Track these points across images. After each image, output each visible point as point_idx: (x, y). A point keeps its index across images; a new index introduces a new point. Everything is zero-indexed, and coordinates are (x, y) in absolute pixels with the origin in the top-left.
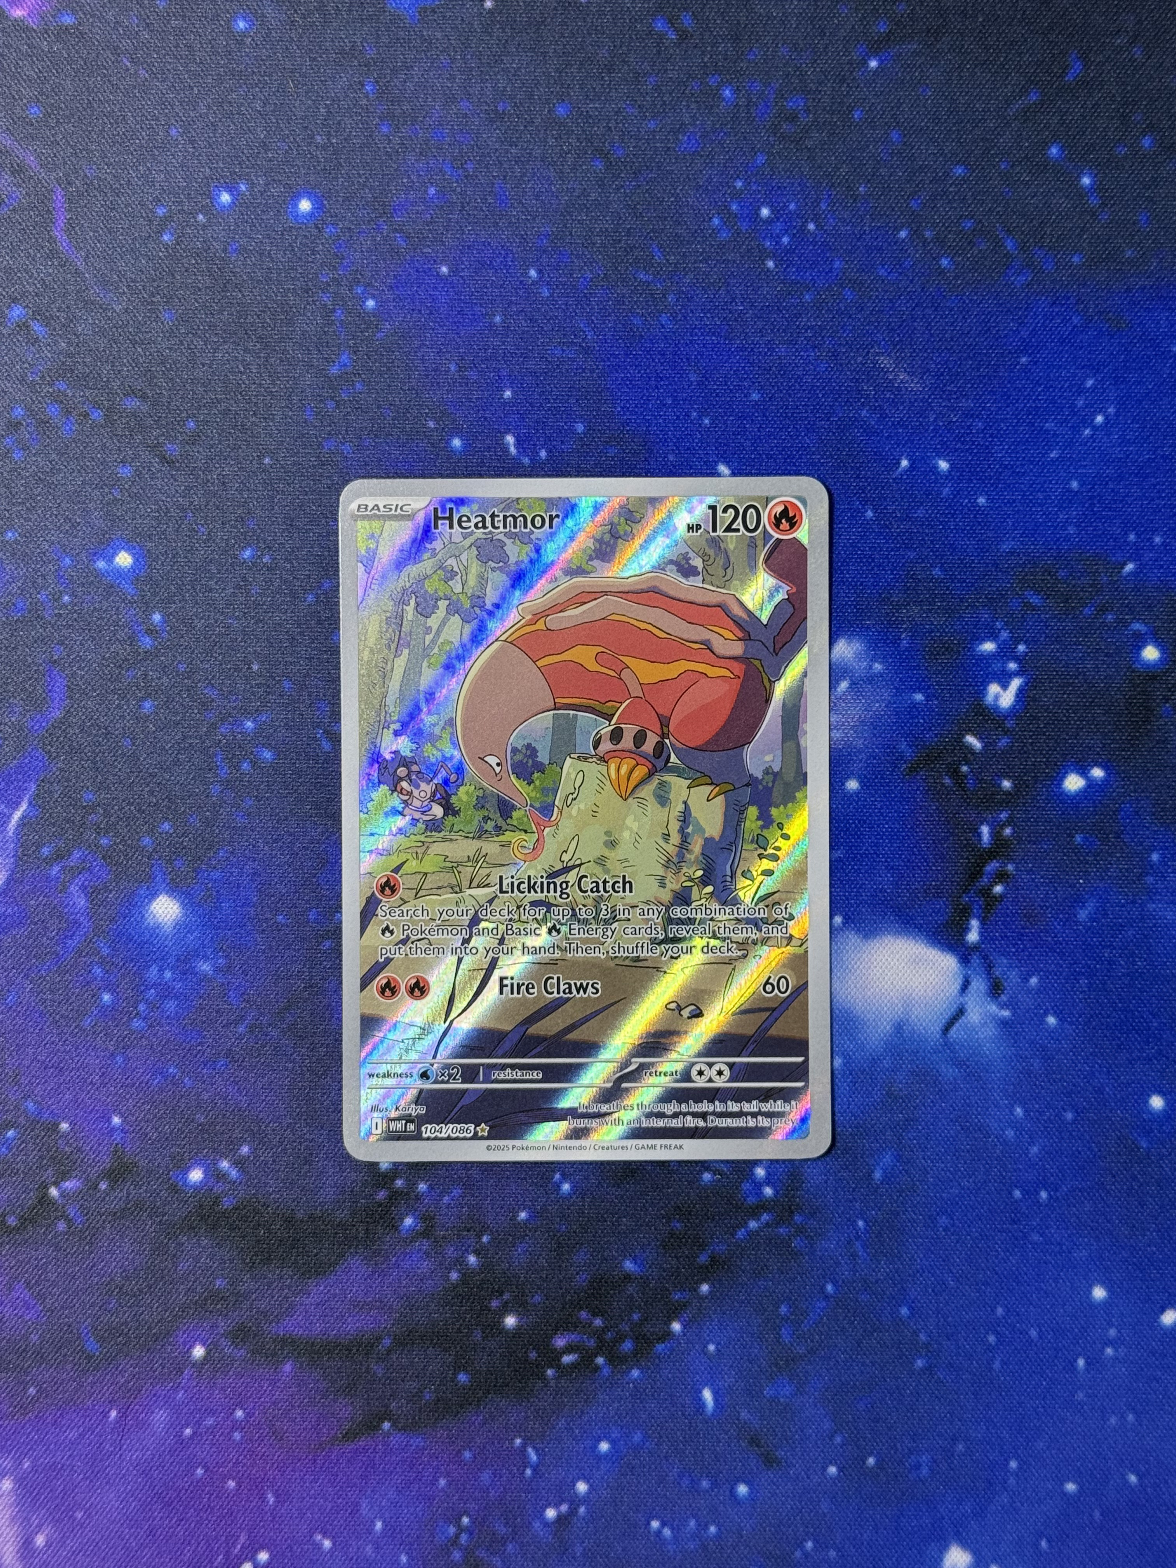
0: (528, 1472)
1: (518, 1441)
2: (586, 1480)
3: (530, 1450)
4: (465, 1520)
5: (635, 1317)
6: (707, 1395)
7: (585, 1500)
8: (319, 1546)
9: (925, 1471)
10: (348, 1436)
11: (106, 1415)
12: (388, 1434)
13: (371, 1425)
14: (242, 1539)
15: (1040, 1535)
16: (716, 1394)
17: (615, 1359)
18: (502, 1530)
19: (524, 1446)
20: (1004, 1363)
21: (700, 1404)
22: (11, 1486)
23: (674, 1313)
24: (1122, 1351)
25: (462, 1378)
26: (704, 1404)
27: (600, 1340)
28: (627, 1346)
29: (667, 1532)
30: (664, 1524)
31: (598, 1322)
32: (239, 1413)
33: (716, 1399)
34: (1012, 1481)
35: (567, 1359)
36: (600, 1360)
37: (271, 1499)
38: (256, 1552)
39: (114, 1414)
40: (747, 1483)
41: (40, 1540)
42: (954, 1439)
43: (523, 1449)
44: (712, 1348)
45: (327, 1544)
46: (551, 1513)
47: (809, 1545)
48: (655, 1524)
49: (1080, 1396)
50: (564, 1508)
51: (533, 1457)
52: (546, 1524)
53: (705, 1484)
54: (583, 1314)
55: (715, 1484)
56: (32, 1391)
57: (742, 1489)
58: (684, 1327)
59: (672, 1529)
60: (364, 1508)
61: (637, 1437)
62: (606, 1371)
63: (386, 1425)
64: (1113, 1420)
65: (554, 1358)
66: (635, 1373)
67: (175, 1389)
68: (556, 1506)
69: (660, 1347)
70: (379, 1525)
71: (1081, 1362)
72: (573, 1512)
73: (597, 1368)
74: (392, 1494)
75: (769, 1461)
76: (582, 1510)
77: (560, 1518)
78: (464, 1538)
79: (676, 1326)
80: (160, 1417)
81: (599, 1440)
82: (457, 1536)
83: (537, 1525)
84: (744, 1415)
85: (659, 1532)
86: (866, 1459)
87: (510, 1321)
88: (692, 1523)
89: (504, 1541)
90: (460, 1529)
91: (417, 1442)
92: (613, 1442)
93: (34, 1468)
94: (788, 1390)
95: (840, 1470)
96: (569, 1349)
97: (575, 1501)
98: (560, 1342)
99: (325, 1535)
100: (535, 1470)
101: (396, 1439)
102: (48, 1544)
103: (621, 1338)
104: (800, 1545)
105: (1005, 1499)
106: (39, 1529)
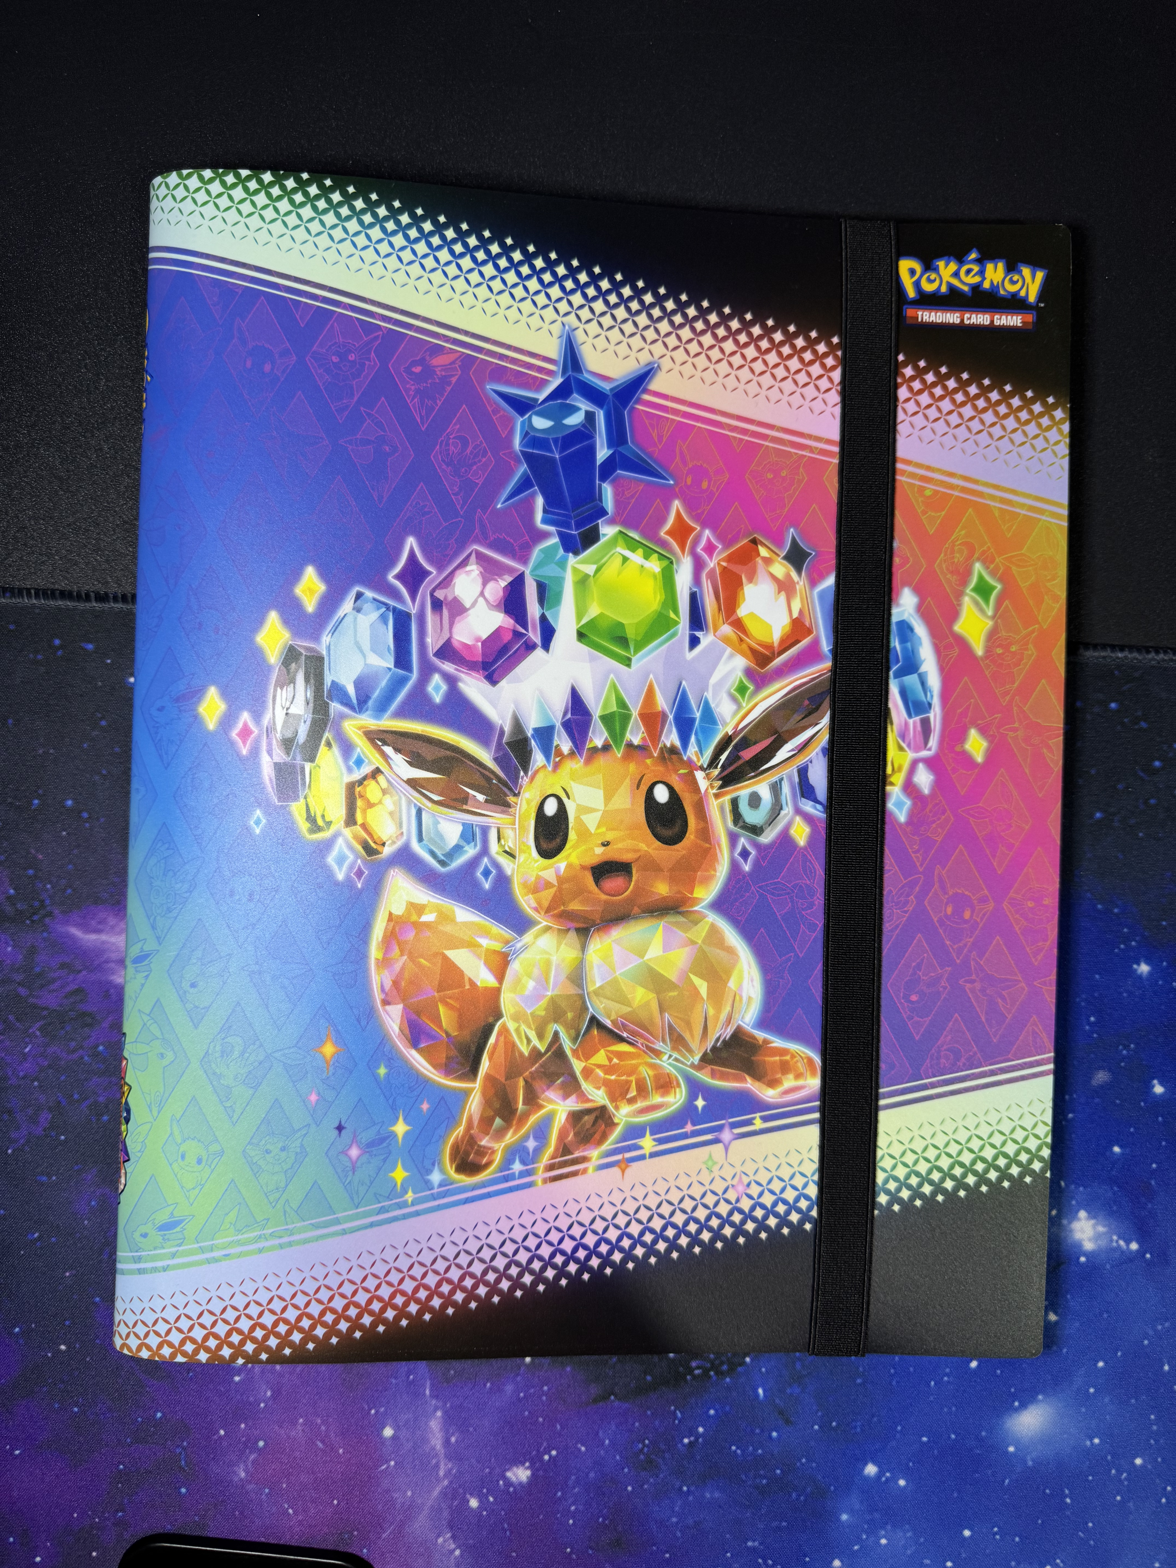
0: (677, 1422)
1: (673, 1408)
2: (703, 1426)
3: (678, 1412)
4: (647, 1442)
5: (730, 1355)
6: (760, 1391)
7: (702, 1435)
8: (580, 1450)
9: (859, 1430)
10: (595, 1401)
11: (485, 1385)
12: (613, 1401)
13: (605, 1397)
14: (545, 1444)
15: (910, 1461)
16: (764, 1391)
17: (719, 1373)
18: (663, 1447)
20: (897, 1382)
21: (757, 1395)
22: (440, 1415)
23: (747, 1353)
24: (951, 1379)
27: (712, 1364)
28: (725, 1367)
29: (739, 1452)
30: (738, 1448)
31: (712, 1356)
32: (546, 1388)
33: (764, 1393)
34: (898, 1436)
35: (697, 1372)
36: (712, 1373)
37: (558, 1427)
38: (550, 1451)
39: (488, 1385)
40: (777, 1431)
41: (453, 1439)
42: (873, 1416)
43: (675, 1412)
44: (763, 1370)
45: (583, 1449)
46: (686, 1441)
47: (804, 1460)
48: (734, 1448)
49: (931, 1398)
50: (692, 1439)
51: (679, 1415)
52: (684, 1445)
53: (757, 1431)
55: (762, 1431)
56: (452, 1372)
57: (774, 1434)
58: (752, 1360)
59: (741, 1450)
60: (601, 1434)
61: (727, 1408)
62: (714, 1378)
63: (612, 1397)
64: (946, 1410)
65: (691, 1371)
66: (728, 1380)
67: (518, 1375)
68: (689, 1437)
69: (740, 1369)
70: (607, 1442)
71: (933, 1383)
72: (697, 1439)
73: (710, 1377)
74: (613, 1427)
75: (787, 1422)
76: (700, 1440)
77: (690, 1442)
78: (646, 1449)
79: (748, 1360)
80: (509, 1388)
81: (710, 1409)
82: (643, 1449)
83: (679, 1445)
84: (777, 1401)
85: (735, 1451)
86: (832, 1423)
88: (751, 1448)
89: (664, 1452)
90: (644, 1445)
91: (626, 1405)
92: (716, 1410)
93: (451, 1407)
94: (797, 1390)
95: (820, 1427)
96: (698, 1368)
97: (698, 1436)
98: (694, 1364)
99: (583, 1445)
100: (680, 1422)
101: (617, 1403)
102: (457, 1441)
103: (722, 1363)
104: (800, 1460)
105: (894, 1443)
106: (453, 1434)
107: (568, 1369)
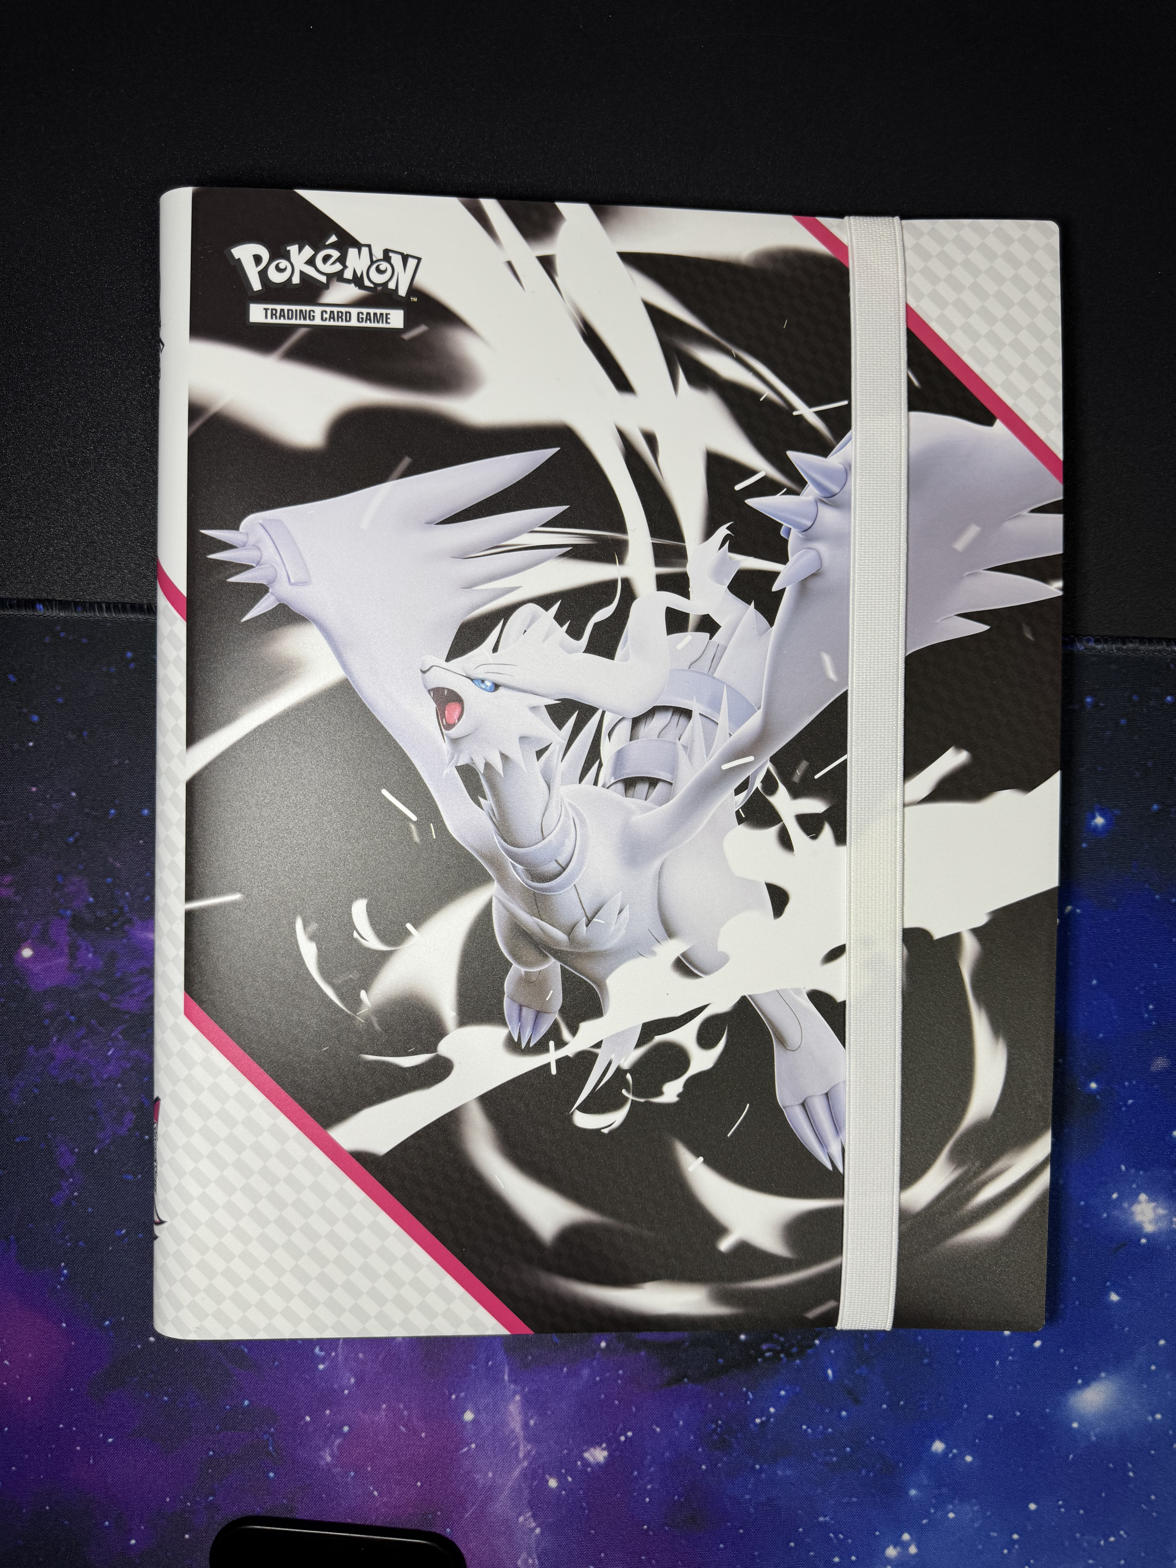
0: (749, 1402)
1: (744, 1389)
2: (774, 1407)
3: (749, 1393)
4: (720, 1422)
5: (799, 1337)
6: (830, 1372)
7: (774, 1415)
8: (655, 1430)
9: (926, 1408)
10: (669, 1383)
11: (562, 1370)
12: (687, 1384)
13: (678, 1380)
14: (621, 1426)
15: (977, 1437)
16: (833, 1372)
17: (789, 1355)
18: (736, 1427)
19: (747, 1392)
22: (519, 1399)
23: (817, 1336)
24: (1016, 1358)
25: (721, 1361)
26: (828, 1376)
27: (782, 1345)
28: (794, 1350)
29: (809, 1430)
30: (808, 1427)
31: (782, 1339)
32: (621, 1372)
33: (833, 1374)
34: (964, 1413)
35: (768, 1354)
36: (782, 1355)
37: (634, 1409)
38: (626, 1432)
39: (565, 1369)
40: (845, 1411)
41: (532, 1422)
42: (940, 1395)
44: (832, 1351)
45: (658, 1430)
46: (758, 1421)
47: (873, 1438)
48: (804, 1427)
49: (997, 1377)
50: (764, 1419)
51: (751, 1396)
52: (756, 1425)
53: (827, 1410)
54: (775, 1335)
55: (832, 1410)
56: (530, 1358)
57: (844, 1413)
58: (821, 1342)
59: (812, 1429)
60: (675, 1415)
61: (798, 1389)
62: (785, 1360)
63: (686, 1380)
64: (1010, 1388)
65: (762, 1354)
66: (798, 1361)
67: (593, 1360)
68: (760, 1417)
69: (810, 1351)
70: (681, 1423)
71: (998, 1362)
72: (768, 1420)
73: (781, 1359)
74: (687, 1409)
75: (856, 1401)
76: (772, 1420)
77: (762, 1422)
78: (719, 1430)
79: (817, 1342)
80: (586, 1372)
81: (780, 1390)
82: (716, 1429)
83: (752, 1425)
84: (846, 1381)
85: (806, 1430)
86: (900, 1402)
87: (743, 1337)
88: (821, 1427)
89: (736, 1432)
90: (718, 1426)
91: (699, 1387)
92: (786, 1391)
93: (530, 1392)
94: (866, 1371)
95: (888, 1406)
96: (769, 1350)
97: (770, 1416)
98: (764, 1347)
99: (658, 1426)
100: (752, 1402)
101: (690, 1386)
102: (535, 1424)
103: (792, 1346)
104: (869, 1438)
105: (960, 1421)
106: (532, 1417)
107: (643, 1353)
